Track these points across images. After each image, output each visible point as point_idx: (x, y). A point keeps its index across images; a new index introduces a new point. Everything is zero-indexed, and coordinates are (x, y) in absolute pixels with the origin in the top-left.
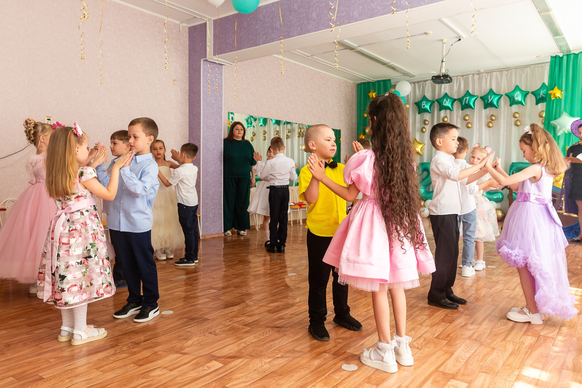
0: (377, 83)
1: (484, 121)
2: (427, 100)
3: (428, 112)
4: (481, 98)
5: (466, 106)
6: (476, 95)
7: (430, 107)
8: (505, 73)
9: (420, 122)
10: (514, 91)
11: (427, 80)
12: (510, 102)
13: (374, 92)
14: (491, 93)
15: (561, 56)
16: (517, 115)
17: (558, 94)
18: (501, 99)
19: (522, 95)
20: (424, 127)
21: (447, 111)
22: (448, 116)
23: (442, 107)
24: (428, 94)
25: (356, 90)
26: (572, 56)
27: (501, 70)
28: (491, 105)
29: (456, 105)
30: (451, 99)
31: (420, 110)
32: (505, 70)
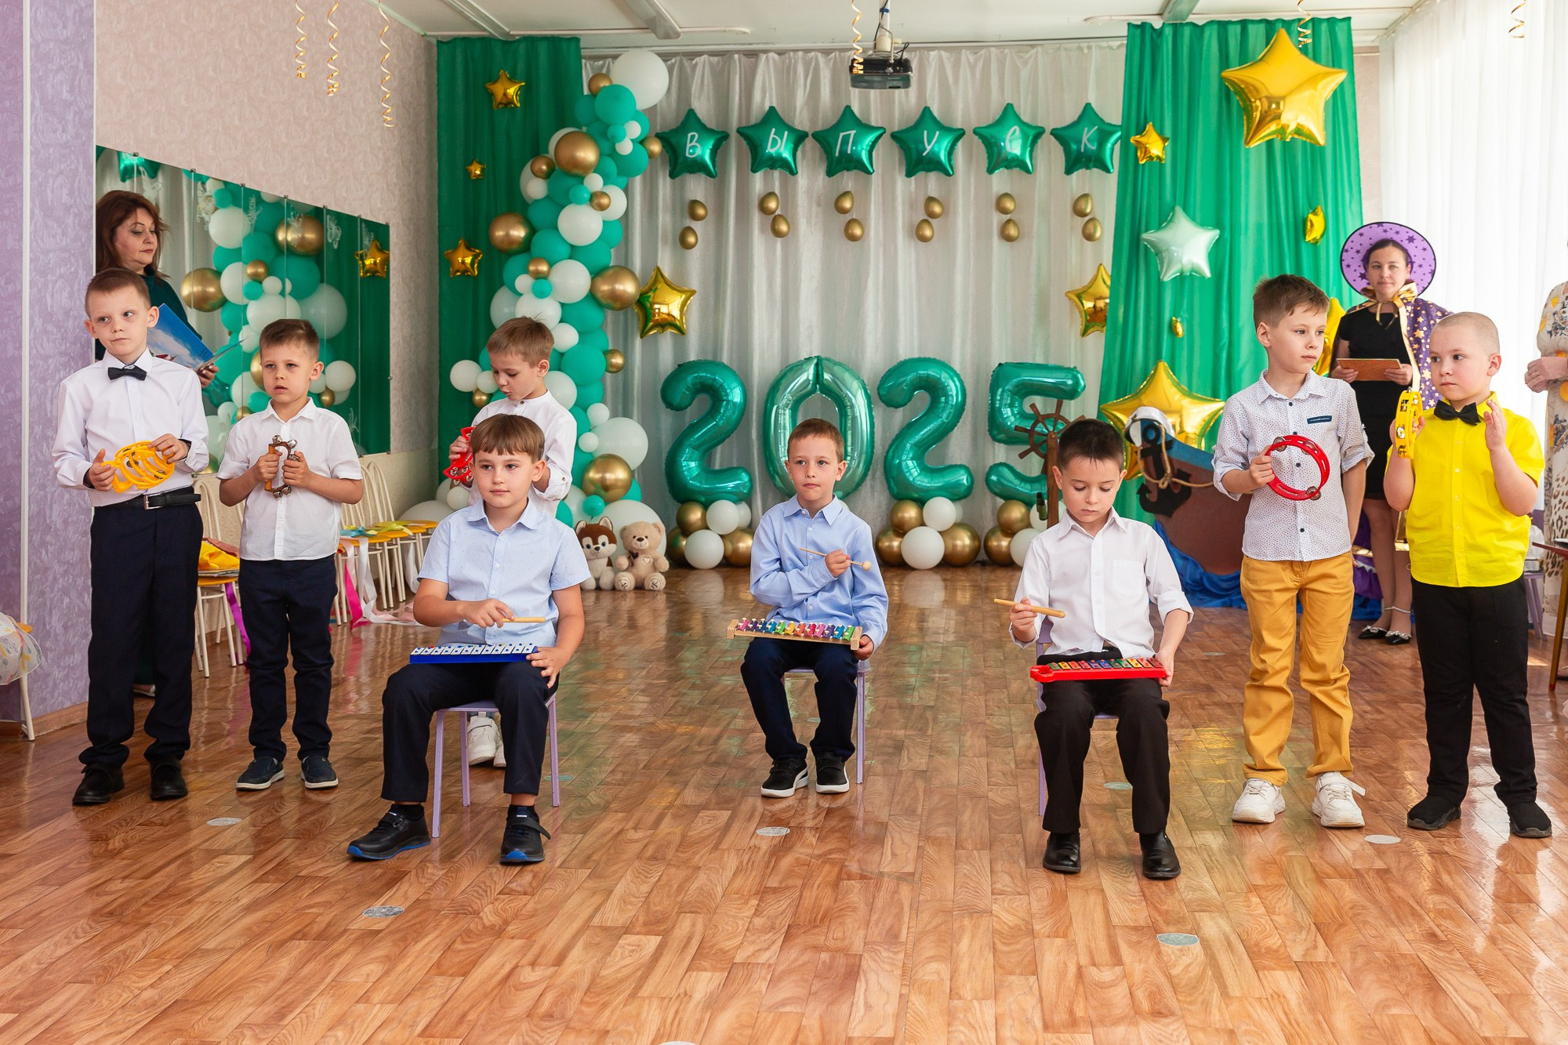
0: (522, 48)
1: (903, 218)
2: (704, 129)
3: (709, 174)
4: (894, 136)
5: (840, 163)
6: (873, 124)
7: (714, 153)
8: (966, 56)
9: (674, 209)
10: (999, 122)
11: (700, 54)
12: (989, 163)
13: (512, 80)
14: (928, 121)
15: (1157, 23)
16: (1009, 205)
17: (1156, 147)
18: (960, 144)
19: (1025, 136)
20: (689, 229)
21: (776, 173)
22: (777, 191)
23: (759, 160)
24: (703, 107)
25: (428, 65)
26: (1187, 31)
27: (954, 46)
28: (931, 164)
29: (809, 154)
30: (791, 129)
31: (678, 164)
32: (967, 48)
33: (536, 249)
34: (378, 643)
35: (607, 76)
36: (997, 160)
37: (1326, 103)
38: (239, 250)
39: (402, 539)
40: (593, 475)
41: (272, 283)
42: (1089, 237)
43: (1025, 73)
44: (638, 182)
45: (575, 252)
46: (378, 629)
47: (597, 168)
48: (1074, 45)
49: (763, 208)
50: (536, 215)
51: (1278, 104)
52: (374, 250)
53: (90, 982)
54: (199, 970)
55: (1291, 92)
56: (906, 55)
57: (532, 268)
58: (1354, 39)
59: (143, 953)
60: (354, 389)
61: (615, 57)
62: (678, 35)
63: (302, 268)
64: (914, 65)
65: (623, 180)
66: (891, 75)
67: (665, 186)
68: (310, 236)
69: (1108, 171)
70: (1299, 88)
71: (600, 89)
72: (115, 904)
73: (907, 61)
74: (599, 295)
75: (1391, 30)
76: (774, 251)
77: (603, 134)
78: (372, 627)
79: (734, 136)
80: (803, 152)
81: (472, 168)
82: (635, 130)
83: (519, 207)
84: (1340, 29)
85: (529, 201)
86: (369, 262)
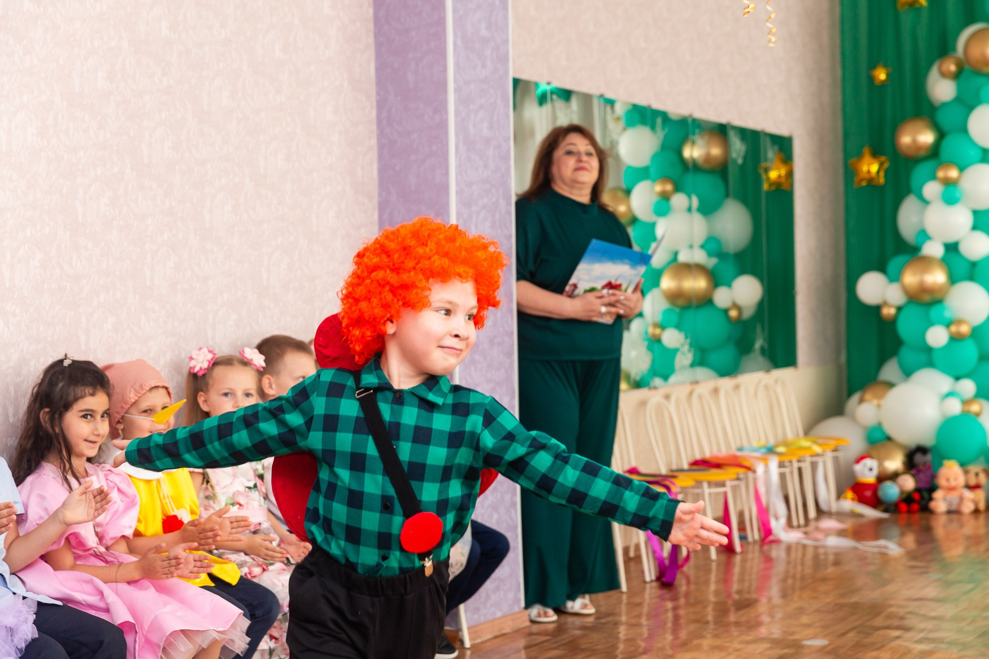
33: (944, 153)
34: (789, 563)
38: (647, 168)
39: (812, 456)
41: (679, 200)
45: (986, 156)
46: (789, 548)
50: (945, 119)
52: (777, 163)
57: (940, 174)
60: (760, 305)
63: (708, 184)
68: (716, 151)
78: (783, 547)
81: (877, 74)
83: (927, 112)
85: (937, 104)
86: (773, 175)
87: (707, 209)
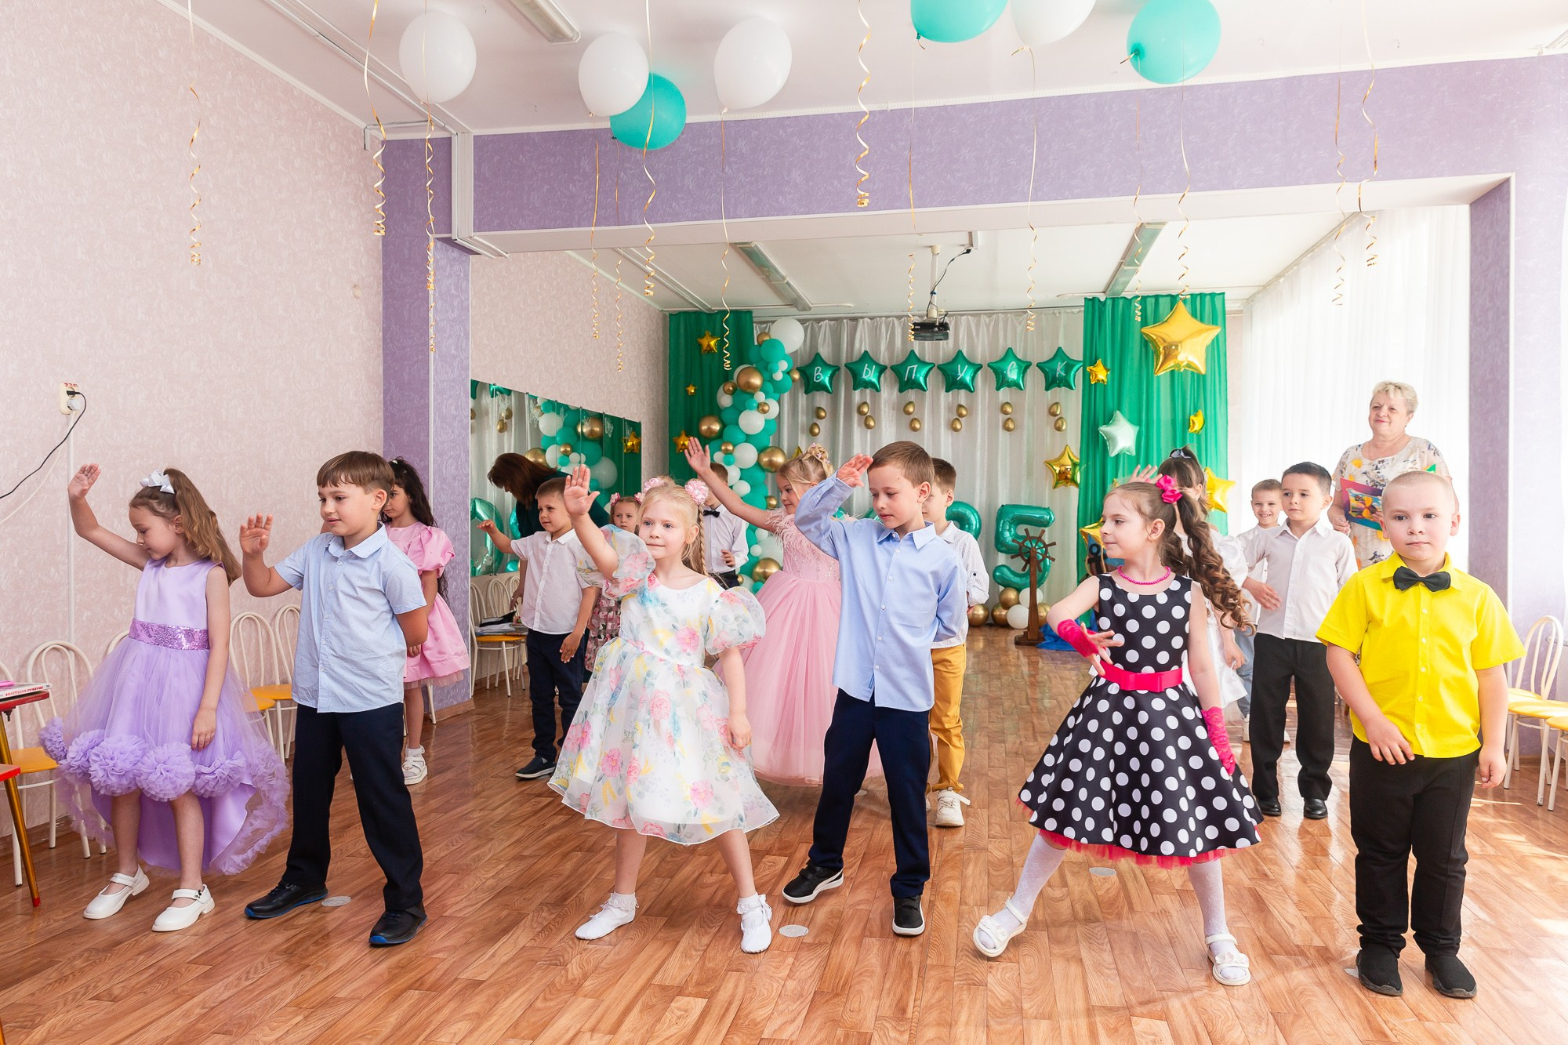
0: (718, 318)
1: (943, 416)
2: (826, 365)
3: (828, 391)
4: (939, 367)
5: (907, 384)
6: (927, 361)
7: (831, 378)
8: (984, 319)
9: (807, 412)
10: (1003, 359)
11: (823, 319)
12: (997, 381)
13: (713, 336)
14: (960, 359)
15: (1102, 299)
16: (1009, 410)
17: (1101, 374)
18: (979, 372)
19: (1019, 368)
20: (816, 424)
21: (868, 391)
22: (868, 402)
23: (858, 383)
24: (825, 351)
25: (664, 328)
26: (1121, 302)
27: (976, 313)
28: (963, 385)
29: (888, 379)
30: (877, 364)
31: (810, 386)
32: (985, 314)
33: (725, 438)
35: (768, 334)
36: (1002, 381)
37: (1207, 347)
38: (554, 438)
40: (758, 570)
41: (574, 456)
42: (1059, 429)
43: (1019, 329)
44: (786, 396)
45: (749, 438)
47: (762, 389)
48: (1051, 311)
49: (860, 412)
50: (726, 417)
51: (1177, 346)
52: (632, 437)
53: (458, 873)
54: (519, 869)
55: (1185, 339)
56: (947, 320)
57: (723, 448)
58: (1226, 305)
59: (489, 857)
61: (773, 322)
62: (810, 309)
63: (591, 447)
64: (951, 326)
65: (777, 396)
66: (937, 332)
67: (802, 398)
68: (597, 429)
69: (1072, 389)
70: (1191, 336)
71: (764, 341)
72: (475, 826)
73: (946, 324)
74: (762, 464)
75: (1250, 300)
76: (866, 437)
77: (765, 369)
79: (843, 368)
80: (885, 377)
81: (689, 389)
82: (784, 365)
83: (716, 412)
84: (1218, 301)
85: (722, 408)
86: (629, 444)
87: (590, 463)
